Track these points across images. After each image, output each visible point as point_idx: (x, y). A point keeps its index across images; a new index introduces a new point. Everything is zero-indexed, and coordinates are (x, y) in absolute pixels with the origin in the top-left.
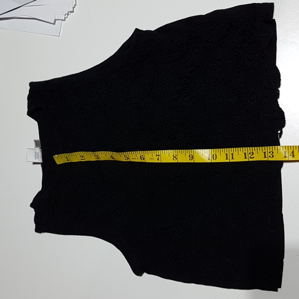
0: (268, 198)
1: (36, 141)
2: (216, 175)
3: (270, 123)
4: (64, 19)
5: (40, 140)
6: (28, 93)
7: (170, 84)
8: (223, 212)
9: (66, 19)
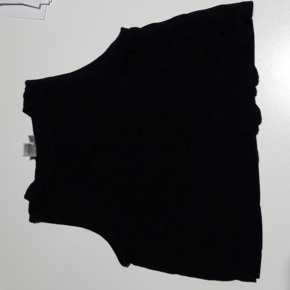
0: (245, 192)
1: (30, 137)
2: (196, 170)
3: (246, 119)
4: (48, 3)
5: (34, 136)
6: (24, 91)
7: (153, 79)
8: (203, 206)
9: (50, 3)
